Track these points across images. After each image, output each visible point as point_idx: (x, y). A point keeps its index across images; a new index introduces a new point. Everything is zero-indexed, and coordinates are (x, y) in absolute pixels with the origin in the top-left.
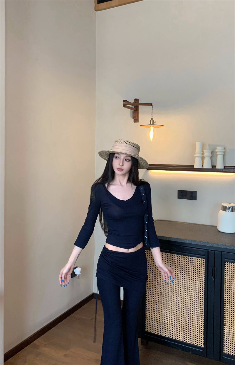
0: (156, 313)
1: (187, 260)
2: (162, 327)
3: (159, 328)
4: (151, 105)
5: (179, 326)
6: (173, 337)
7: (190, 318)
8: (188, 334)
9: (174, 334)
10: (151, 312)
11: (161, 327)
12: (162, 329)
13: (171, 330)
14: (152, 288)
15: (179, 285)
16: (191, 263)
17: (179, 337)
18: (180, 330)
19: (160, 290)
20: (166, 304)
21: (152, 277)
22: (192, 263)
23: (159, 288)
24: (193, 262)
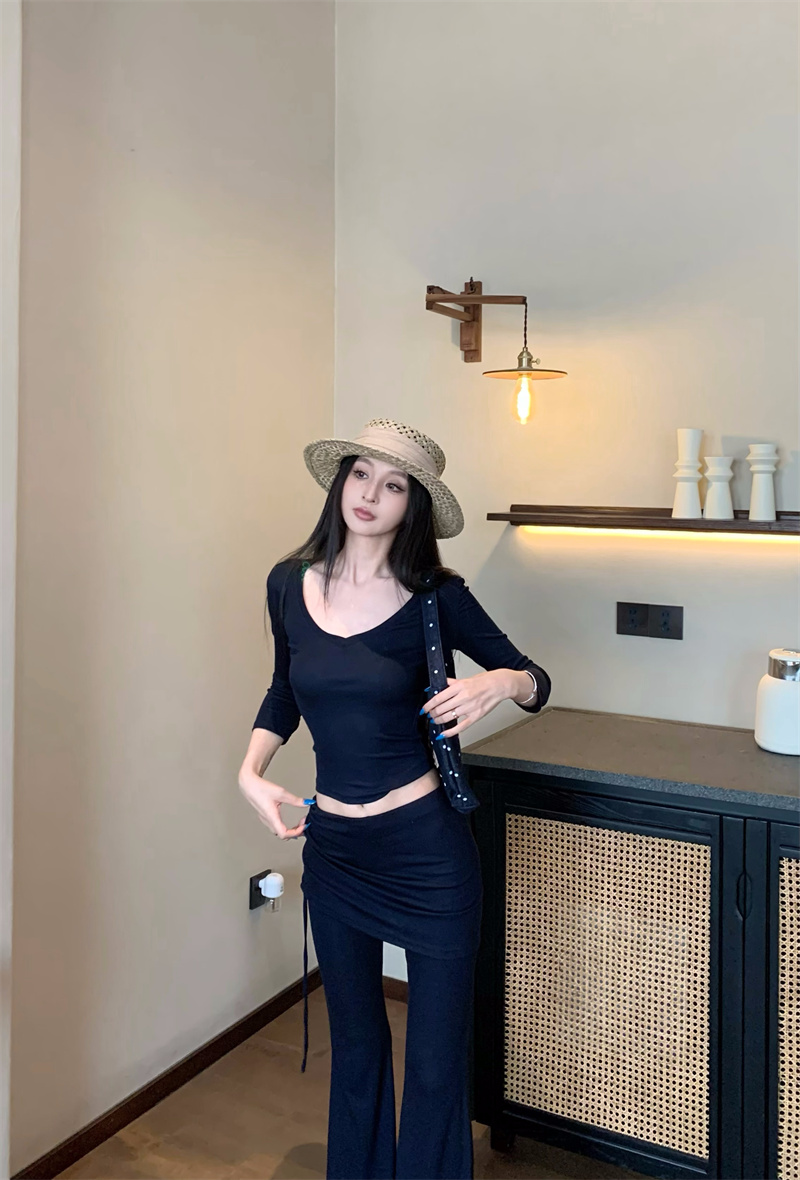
0: (540, 1035)
1: (647, 849)
2: (564, 1085)
3: (552, 1088)
4: (523, 301)
5: (623, 1084)
6: (602, 1121)
7: (661, 1055)
8: (655, 1111)
9: (605, 1111)
10: (523, 1031)
11: (557, 1087)
12: (564, 1092)
13: (593, 1097)
14: (525, 947)
15: (620, 939)
16: (663, 862)
17: (623, 1123)
18: (627, 1096)
19: (556, 956)
20: (575, 1004)
21: (526, 908)
22: (665, 862)
23: (551, 948)
24: (670, 856)
